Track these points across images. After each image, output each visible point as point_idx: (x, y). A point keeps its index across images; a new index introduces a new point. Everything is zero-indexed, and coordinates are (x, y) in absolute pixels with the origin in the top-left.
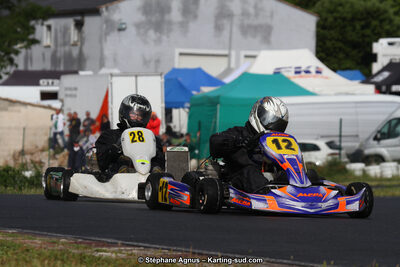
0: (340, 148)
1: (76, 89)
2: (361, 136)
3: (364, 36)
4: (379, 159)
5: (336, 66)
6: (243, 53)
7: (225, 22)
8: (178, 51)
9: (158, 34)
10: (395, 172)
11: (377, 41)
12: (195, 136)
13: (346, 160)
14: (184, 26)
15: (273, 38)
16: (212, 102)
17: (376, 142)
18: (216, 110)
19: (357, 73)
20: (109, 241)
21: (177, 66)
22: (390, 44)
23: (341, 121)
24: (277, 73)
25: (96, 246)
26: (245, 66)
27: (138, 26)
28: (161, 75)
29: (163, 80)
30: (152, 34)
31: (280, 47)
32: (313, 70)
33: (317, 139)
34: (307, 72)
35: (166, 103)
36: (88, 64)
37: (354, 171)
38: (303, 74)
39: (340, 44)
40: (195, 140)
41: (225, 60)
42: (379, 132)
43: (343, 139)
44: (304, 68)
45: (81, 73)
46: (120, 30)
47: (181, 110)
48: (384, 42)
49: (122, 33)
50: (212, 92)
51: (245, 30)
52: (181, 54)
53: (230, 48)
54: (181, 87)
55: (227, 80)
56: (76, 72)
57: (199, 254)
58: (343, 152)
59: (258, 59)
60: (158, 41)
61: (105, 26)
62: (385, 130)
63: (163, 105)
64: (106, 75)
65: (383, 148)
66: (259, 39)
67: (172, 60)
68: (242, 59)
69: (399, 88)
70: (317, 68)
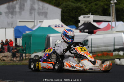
3: (76, 15)
5: (67, 24)
6: (39, 21)
7: (33, 11)
8: (18, 20)
9: (12, 15)
11: (80, 16)
12: (24, 47)
14: (20, 13)
15: (48, 16)
16: (29, 36)
18: (31, 38)
19: (74, 26)
21: (18, 25)
22: (84, 17)
24: (49, 27)
27: (6, 13)
28: (13, 28)
29: (14, 30)
30: (10, 15)
31: (50, 19)
32: (60, 26)
34: (59, 26)
35: (15, 36)
38: (57, 27)
39: (69, 18)
40: (24, 48)
41: (33, 23)
44: (57, 25)
47: (20, 39)
48: (82, 16)
49: (1, 15)
50: (29, 33)
51: (39, 14)
52: (19, 21)
53: (35, 19)
54: (19, 31)
55: (34, 29)
59: (43, 22)
60: (12, 18)
63: (14, 37)
66: (43, 16)
67: (17, 23)
68: (38, 23)
69: (87, 31)
70: (62, 25)
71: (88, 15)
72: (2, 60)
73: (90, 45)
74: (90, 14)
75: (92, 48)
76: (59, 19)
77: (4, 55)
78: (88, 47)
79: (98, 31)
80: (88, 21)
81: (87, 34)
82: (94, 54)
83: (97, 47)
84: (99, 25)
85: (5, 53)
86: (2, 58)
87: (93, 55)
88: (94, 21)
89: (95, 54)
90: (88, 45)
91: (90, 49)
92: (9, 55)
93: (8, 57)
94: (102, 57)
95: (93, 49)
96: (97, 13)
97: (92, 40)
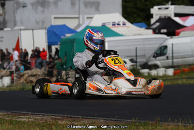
0: (136, 62)
1: (2, 37)
2: (146, 55)
3: (146, 5)
4: (156, 67)
5: (132, 21)
6: (86, 16)
7: (76, 1)
8: (53, 16)
9: (43, 8)
10: (164, 73)
11: (152, 7)
12: (64, 59)
13: (140, 68)
14: (56, 3)
15: (101, 8)
16: (72, 41)
17: (154, 59)
18: (73, 45)
19: (143, 24)
20: (24, 113)
21: (53, 24)
22: (159, 9)
23: (136, 48)
24: (104, 25)
25: (18, 115)
26: (87, 23)
27: (32, 4)
28: (45, 29)
29: (46, 31)
30: (40, 8)
31: (104, 13)
32: (121, 23)
33: (124, 58)
34: (118, 24)
35: (48, 43)
36: (8, 24)
37: (144, 73)
38: (116, 25)
39: (134, 10)
40: (63, 61)
41: (77, 20)
42: (155, 53)
43: (138, 57)
44: (116, 23)
45: (5, 29)
46: (24, 7)
47: (56, 46)
48: (156, 8)
49: (25, 8)
50: (72, 36)
51: (86, 5)
52: (55, 18)
53: (79, 14)
54: (56, 34)
55: (79, 30)
56: (2, 29)
57: (70, 117)
58: (138, 64)
59: (94, 19)
60: (43, 12)
61: (16, 5)
62: (159, 52)
63: (47, 44)
64: (18, 30)
65: (158, 61)
66: (93, 8)
67: (51, 21)
68: (86, 19)
69: (165, 31)
70: (123, 22)
71: (165, 5)
72: (28, 81)
73: (171, 55)
74: (170, 3)
75: (173, 59)
76: (119, 13)
77: (32, 73)
78: (167, 58)
79: (183, 31)
80: (166, 15)
81: (165, 36)
82: (177, 68)
83: (182, 58)
84: (184, 21)
85: (33, 70)
86: (28, 79)
87: (175, 70)
88: (176, 15)
89: (179, 70)
90: (167, 55)
91: (171, 61)
92: (39, 73)
93: (38, 76)
94: (190, 74)
95: (175, 60)
96: (180, 2)
97: (174, 46)
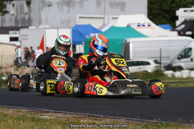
0: (160, 63)
1: (27, 36)
2: (171, 57)
3: (172, 7)
4: (180, 68)
5: (158, 22)
6: (111, 17)
7: (102, 1)
8: (78, 16)
9: (68, 8)
10: (188, 75)
11: (178, 9)
13: (164, 69)
14: (81, 3)
15: (126, 9)
17: (178, 60)
19: (168, 26)
20: (46, 110)
21: (78, 23)
22: (185, 11)
23: (161, 50)
24: (128, 26)
25: (40, 113)
26: (112, 23)
27: (58, 4)
28: (70, 28)
29: (71, 31)
30: (65, 8)
31: (129, 13)
32: (146, 25)
33: (149, 59)
34: (143, 25)
35: (73, 42)
36: (33, 23)
37: (168, 75)
38: (141, 26)
39: (159, 12)
41: (102, 20)
42: (180, 55)
43: (162, 59)
44: (142, 24)
45: (30, 28)
47: (80, 45)
48: (182, 10)
49: (50, 7)
51: (112, 5)
52: (80, 17)
53: (105, 14)
54: (80, 33)
55: (103, 30)
56: (27, 27)
57: (92, 116)
58: (162, 65)
60: (68, 11)
61: (41, 4)
62: (183, 54)
64: (42, 28)
65: (182, 63)
66: (119, 9)
67: (76, 21)
68: (111, 19)
69: (190, 33)
71: (191, 7)
76: (145, 14)
78: (192, 60)
80: (191, 18)
81: (190, 38)
90: (192, 57)
